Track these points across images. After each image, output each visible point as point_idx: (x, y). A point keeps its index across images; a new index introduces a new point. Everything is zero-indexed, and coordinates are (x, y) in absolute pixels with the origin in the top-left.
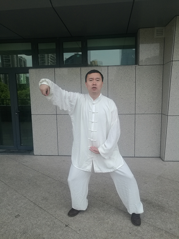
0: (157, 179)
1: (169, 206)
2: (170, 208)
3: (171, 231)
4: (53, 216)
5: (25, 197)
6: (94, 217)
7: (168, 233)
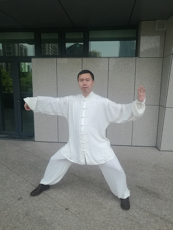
0: (153, 167)
1: (164, 193)
2: (165, 196)
3: (166, 217)
4: (54, 200)
5: (27, 181)
6: (92, 202)
7: (163, 219)
